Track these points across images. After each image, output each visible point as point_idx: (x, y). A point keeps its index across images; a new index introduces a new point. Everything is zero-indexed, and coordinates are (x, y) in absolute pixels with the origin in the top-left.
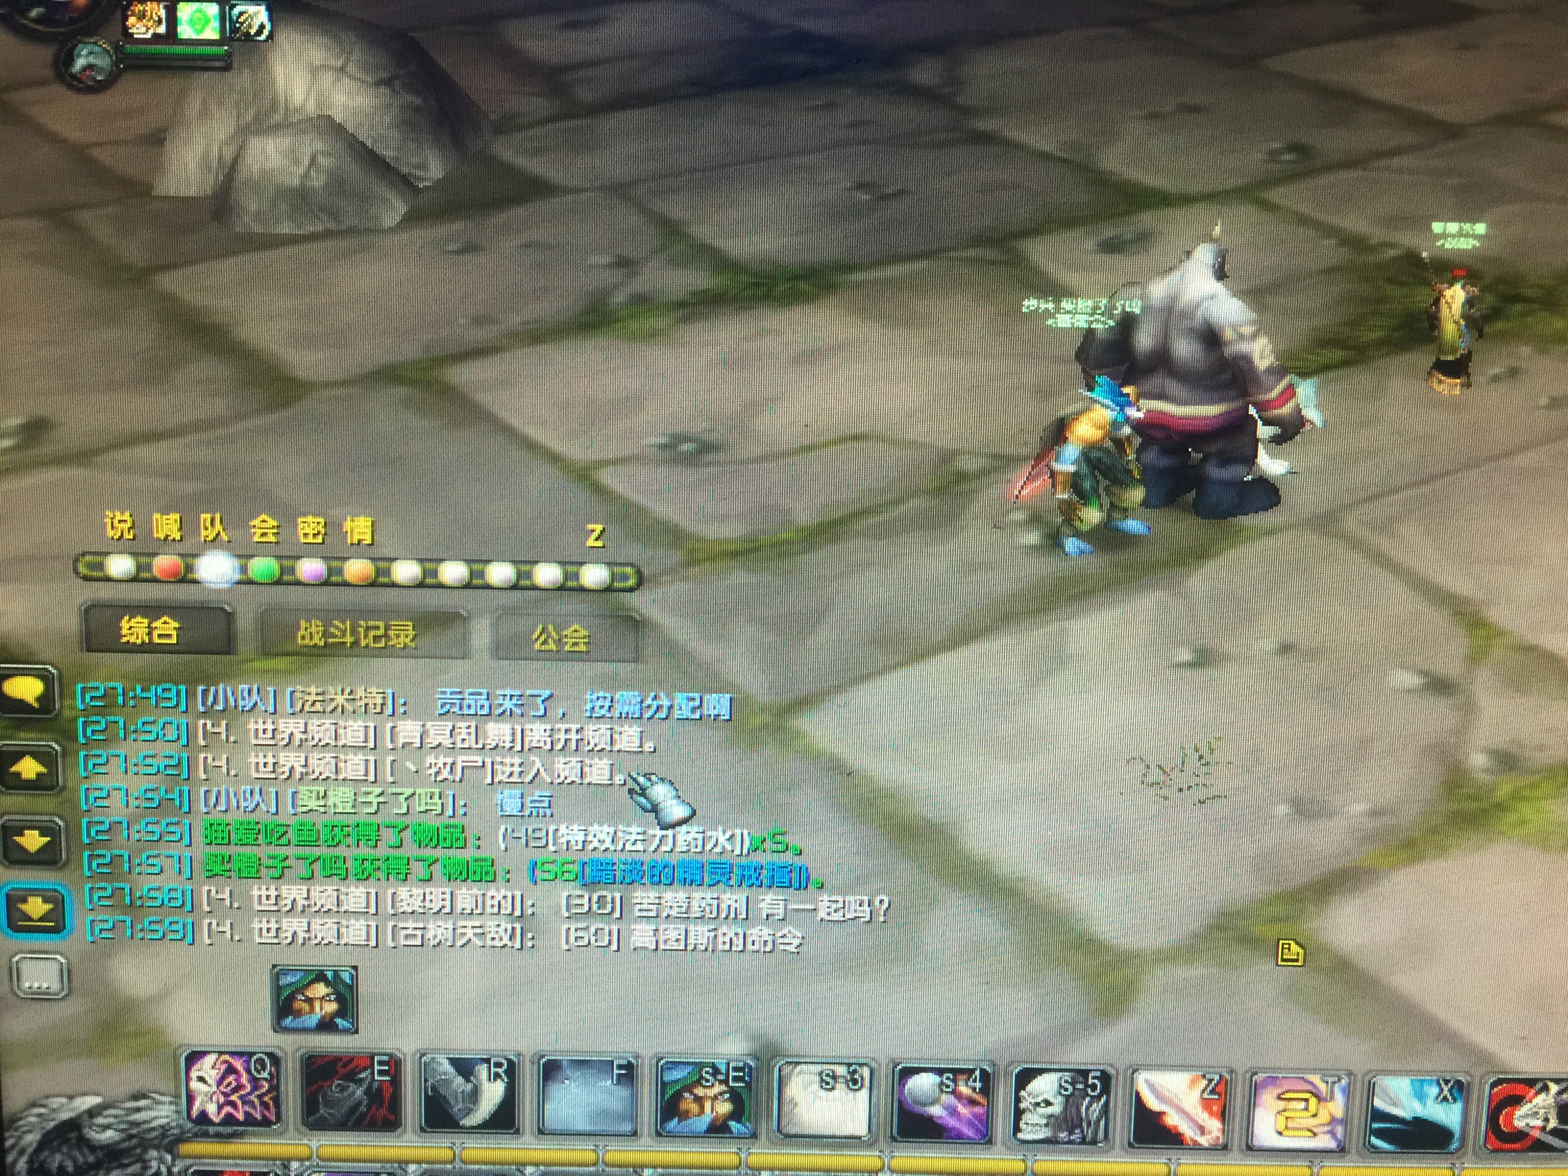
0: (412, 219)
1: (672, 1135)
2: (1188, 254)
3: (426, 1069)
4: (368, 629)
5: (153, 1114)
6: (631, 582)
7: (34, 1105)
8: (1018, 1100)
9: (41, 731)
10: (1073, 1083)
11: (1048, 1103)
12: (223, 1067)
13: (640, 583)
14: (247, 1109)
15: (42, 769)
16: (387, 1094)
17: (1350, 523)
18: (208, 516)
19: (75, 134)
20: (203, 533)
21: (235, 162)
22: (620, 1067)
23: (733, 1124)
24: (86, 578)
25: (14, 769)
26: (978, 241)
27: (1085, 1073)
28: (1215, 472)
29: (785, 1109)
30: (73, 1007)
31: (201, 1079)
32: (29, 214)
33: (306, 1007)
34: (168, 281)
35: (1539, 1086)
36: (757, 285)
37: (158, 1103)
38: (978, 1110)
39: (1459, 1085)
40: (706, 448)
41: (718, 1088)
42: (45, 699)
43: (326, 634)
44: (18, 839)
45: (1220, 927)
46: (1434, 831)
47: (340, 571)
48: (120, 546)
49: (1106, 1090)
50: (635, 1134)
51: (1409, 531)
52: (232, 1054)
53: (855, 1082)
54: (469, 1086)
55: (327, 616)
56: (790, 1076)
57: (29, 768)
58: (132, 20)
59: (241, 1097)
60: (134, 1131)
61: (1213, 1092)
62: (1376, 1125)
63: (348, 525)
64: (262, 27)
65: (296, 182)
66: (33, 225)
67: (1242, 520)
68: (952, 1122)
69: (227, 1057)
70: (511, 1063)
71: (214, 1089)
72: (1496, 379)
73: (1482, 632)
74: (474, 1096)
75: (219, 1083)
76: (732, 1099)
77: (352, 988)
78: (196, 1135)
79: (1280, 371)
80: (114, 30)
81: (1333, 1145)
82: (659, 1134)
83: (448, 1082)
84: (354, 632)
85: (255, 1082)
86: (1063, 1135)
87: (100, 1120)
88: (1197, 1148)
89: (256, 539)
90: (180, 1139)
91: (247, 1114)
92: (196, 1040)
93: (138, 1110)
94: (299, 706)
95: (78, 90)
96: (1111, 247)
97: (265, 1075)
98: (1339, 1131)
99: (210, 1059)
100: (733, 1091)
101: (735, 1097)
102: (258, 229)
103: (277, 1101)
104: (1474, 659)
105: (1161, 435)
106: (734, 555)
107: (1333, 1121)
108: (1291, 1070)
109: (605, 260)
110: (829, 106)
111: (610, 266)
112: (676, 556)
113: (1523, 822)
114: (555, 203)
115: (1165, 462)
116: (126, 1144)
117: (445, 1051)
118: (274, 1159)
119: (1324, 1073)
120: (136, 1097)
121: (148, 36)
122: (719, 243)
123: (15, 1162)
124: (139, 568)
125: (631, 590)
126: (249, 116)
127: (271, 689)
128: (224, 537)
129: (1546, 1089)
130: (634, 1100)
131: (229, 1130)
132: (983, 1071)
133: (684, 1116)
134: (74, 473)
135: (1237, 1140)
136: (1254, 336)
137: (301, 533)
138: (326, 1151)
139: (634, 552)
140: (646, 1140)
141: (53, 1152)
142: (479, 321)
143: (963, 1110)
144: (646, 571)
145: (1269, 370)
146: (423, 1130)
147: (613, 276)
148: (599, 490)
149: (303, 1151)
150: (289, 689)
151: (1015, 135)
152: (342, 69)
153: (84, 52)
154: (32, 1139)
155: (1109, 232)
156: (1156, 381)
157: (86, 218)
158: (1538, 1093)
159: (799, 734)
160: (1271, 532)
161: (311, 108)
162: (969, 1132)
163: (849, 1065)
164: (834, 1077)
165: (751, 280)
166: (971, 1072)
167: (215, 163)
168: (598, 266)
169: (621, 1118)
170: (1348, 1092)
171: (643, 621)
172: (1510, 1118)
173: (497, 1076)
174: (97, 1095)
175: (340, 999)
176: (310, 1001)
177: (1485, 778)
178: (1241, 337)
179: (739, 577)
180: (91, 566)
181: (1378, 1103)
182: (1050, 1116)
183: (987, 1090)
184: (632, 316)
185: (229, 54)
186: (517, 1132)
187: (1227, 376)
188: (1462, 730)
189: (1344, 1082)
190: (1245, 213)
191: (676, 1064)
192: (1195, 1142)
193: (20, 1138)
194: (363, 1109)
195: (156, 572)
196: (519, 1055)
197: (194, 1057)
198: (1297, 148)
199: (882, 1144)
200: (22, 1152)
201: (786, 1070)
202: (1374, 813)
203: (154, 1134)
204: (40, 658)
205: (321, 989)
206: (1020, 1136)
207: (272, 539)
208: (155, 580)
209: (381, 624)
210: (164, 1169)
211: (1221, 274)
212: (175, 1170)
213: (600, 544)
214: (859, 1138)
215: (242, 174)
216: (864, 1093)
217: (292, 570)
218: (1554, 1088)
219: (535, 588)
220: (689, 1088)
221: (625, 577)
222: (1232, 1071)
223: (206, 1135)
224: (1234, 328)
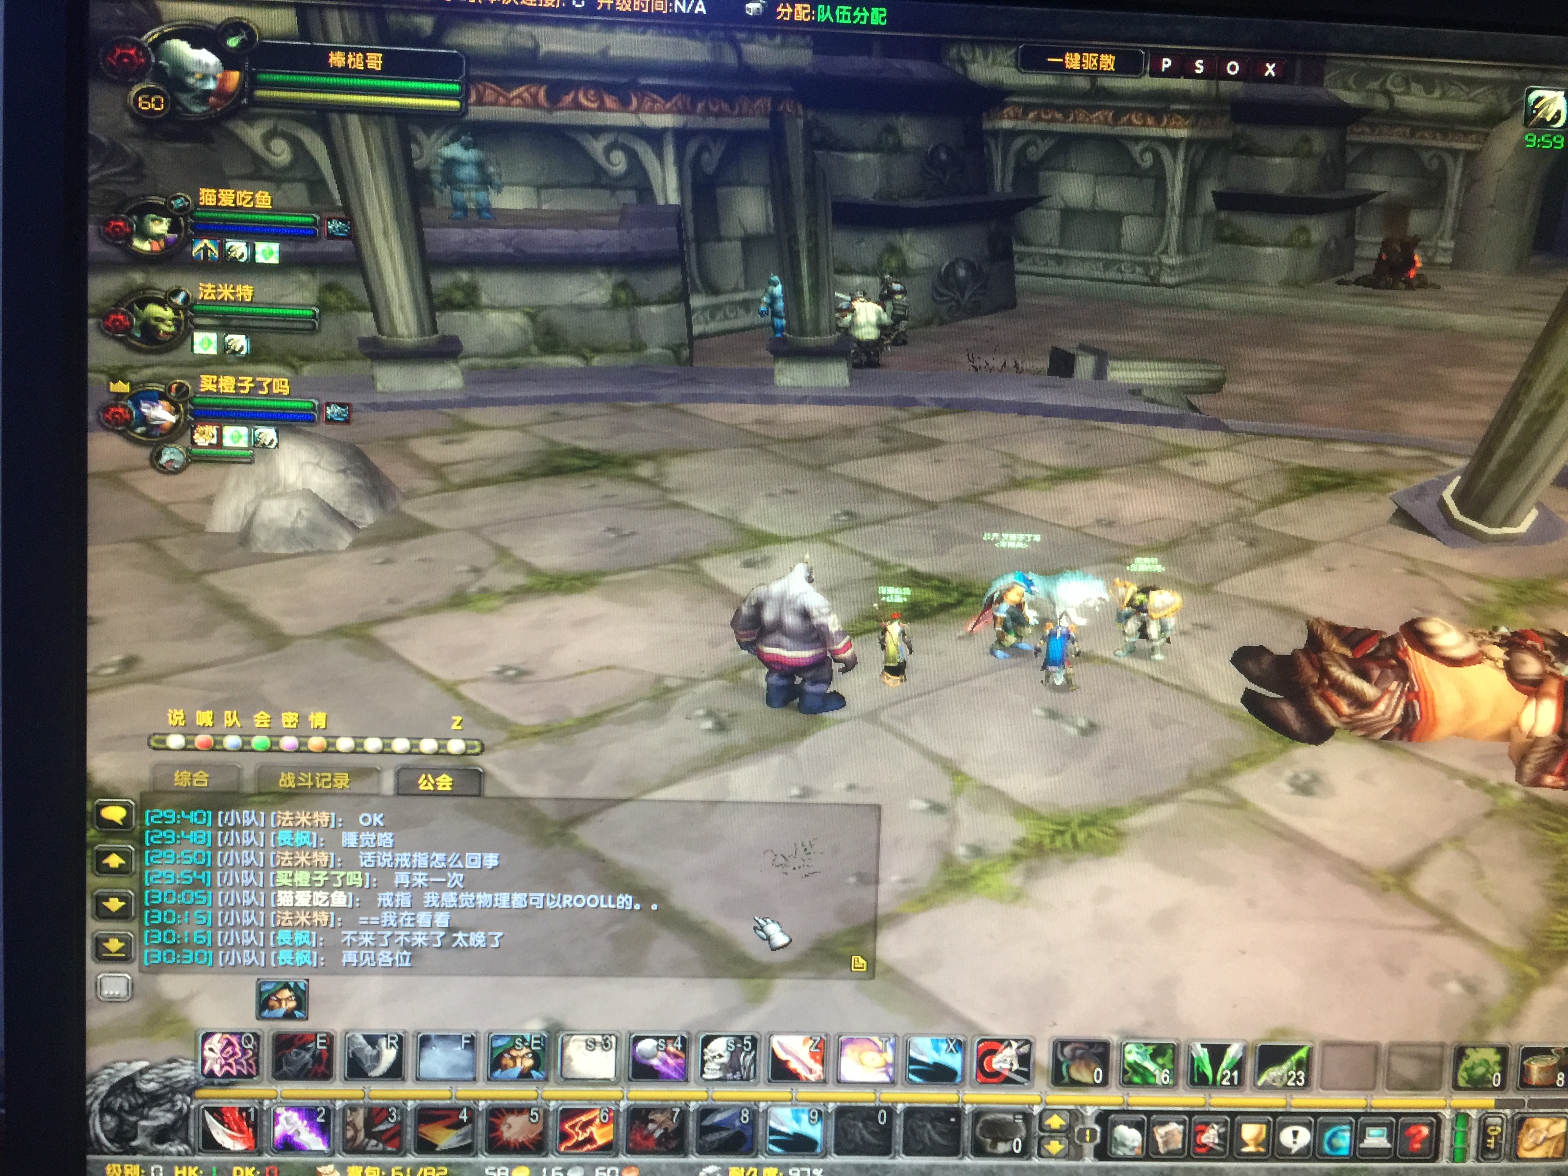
0: (355, 545)
1: (496, 1080)
2: (791, 569)
3: (349, 1041)
4: (321, 777)
5: (179, 1072)
6: (477, 750)
7: (106, 1067)
8: (703, 1054)
9: (124, 839)
10: (735, 1044)
11: (721, 1056)
12: (225, 1042)
13: (483, 750)
14: (239, 1067)
15: (123, 862)
16: (325, 1056)
17: (884, 716)
18: (229, 712)
19: (161, 498)
20: (226, 722)
21: (254, 513)
22: (466, 1039)
23: (533, 1072)
24: (155, 749)
25: (105, 861)
26: (676, 560)
27: (741, 1038)
28: (810, 688)
29: (565, 1062)
30: (135, 1006)
31: (211, 1050)
32: (132, 541)
33: (277, 1004)
34: (213, 580)
35: (1006, 1043)
36: (551, 583)
37: (183, 1065)
38: (680, 1061)
39: (959, 1042)
40: (522, 673)
41: (525, 1050)
42: (127, 820)
43: (296, 781)
44: (105, 904)
45: (819, 949)
46: (938, 891)
47: (306, 744)
48: (177, 730)
49: (754, 1047)
50: (474, 1079)
51: (917, 721)
52: (231, 1034)
53: (607, 1045)
54: (375, 1052)
55: (297, 770)
56: (568, 1041)
57: (114, 861)
58: (196, 436)
59: (235, 1061)
60: (168, 1083)
61: (816, 1047)
62: (912, 1067)
63: (312, 717)
64: (272, 441)
65: (288, 525)
66: (133, 547)
67: (826, 715)
68: (664, 1069)
69: (228, 1036)
70: (400, 1037)
71: (219, 1055)
72: (961, 638)
73: (959, 778)
74: (378, 1058)
75: (222, 1051)
76: (533, 1058)
77: (305, 992)
78: (206, 1084)
79: (843, 634)
80: (186, 440)
81: (887, 1079)
82: (489, 1079)
83: (362, 1049)
84: (313, 779)
85: (244, 1051)
86: (729, 1075)
87: (147, 1076)
88: (808, 1082)
89: (257, 725)
90: (197, 1087)
91: (239, 1071)
92: (209, 1026)
93: (171, 1069)
94: (279, 823)
95: (164, 473)
96: (749, 564)
97: (250, 1046)
98: (891, 1070)
99: (217, 1037)
100: (533, 1052)
101: (535, 1056)
102: (265, 551)
103: (257, 1063)
104: (956, 792)
105: (778, 667)
106: (536, 734)
107: (887, 1065)
108: (864, 1033)
109: (466, 568)
110: (593, 486)
111: (468, 572)
112: (503, 735)
113: (988, 886)
114: (437, 537)
115: (782, 682)
116: (163, 1091)
117: (361, 1030)
118: (253, 1099)
119: (880, 1037)
120: (170, 1061)
121: (206, 444)
122: (528, 559)
123: (91, 1105)
124: (187, 742)
125: (477, 754)
126: (263, 489)
127: (262, 813)
128: (239, 725)
129: (1010, 1045)
130: (474, 1060)
131: (227, 1081)
132: (682, 1038)
133: (505, 1068)
134: (150, 687)
135: (831, 1078)
136: (829, 614)
137: (284, 722)
138: (285, 1094)
139: (480, 732)
140: (481, 1083)
141: (116, 1097)
142: (392, 601)
143: (671, 1061)
144: (486, 743)
145: (838, 632)
146: (346, 1079)
147: (471, 576)
148: (459, 697)
149: (272, 1094)
150: (273, 814)
151: (694, 503)
152: (318, 464)
153: (168, 452)
154: (104, 1089)
155: (748, 555)
156: (777, 637)
157: (164, 544)
158: (1006, 1047)
159: (576, 837)
160: (841, 721)
161: (299, 486)
162: (673, 1074)
163: (603, 1035)
164: (595, 1043)
165: (547, 579)
166: (675, 1038)
167: (242, 515)
168: (461, 572)
169: (465, 1070)
170: (894, 1046)
171: (484, 773)
172: (990, 1062)
173: (392, 1045)
174: (145, 1060)
175: (298, 1000)
176: (279, 1001)
177: (965, 861)
178: (822, 614)
179: (540, 747)
180: (157, 741)
181: (913, 1054)
182: (722, 1064)
183: (684, 1049)
184: (480, 599)
185: (253, 455)
186: (403, 1080)
187: (814, 635)
188: (951, 833)
189: (892, 1041)
190: (820, 547)
191: (500, 1037)
192: (807, 1079)
193: (95, 1089)
194: (310, 1066)
195: (197, 745)
196: (405, 1032)
197: (207, 1036)
198: (847, 513)
199: (623, 1083)
200: (96, 1098)
201: (566, 1039)
202: (904, 881)
203: (180, 1085)
204: (125, 795)
205: (286, 993)
206: (704, 1076)
207: (267, 725)
208: (196, 750)
209: (329, 775)
210: (185, 1107)
211: (810, 580)
212: (192, 1107)
213: (460, 728)
214: (609, 1079)
215: (258, 520)
216: (613, 1051)
217: (277, 744)
218: (1015, 1045)
219: (421, 753)
220: (508, 1051)
221: (474, 747)
222: (827, 1035)
223: (212, 1084)
224: (818, 609)
